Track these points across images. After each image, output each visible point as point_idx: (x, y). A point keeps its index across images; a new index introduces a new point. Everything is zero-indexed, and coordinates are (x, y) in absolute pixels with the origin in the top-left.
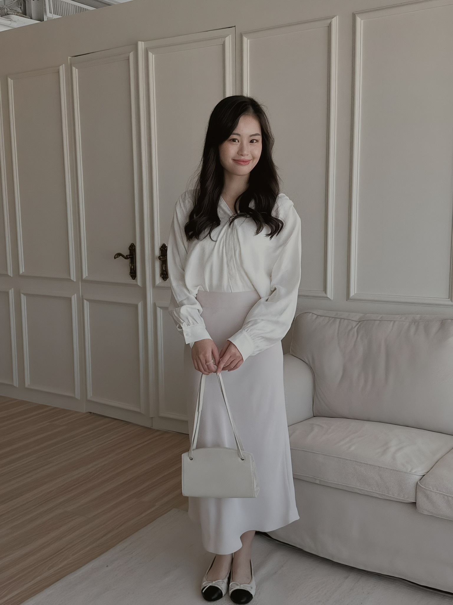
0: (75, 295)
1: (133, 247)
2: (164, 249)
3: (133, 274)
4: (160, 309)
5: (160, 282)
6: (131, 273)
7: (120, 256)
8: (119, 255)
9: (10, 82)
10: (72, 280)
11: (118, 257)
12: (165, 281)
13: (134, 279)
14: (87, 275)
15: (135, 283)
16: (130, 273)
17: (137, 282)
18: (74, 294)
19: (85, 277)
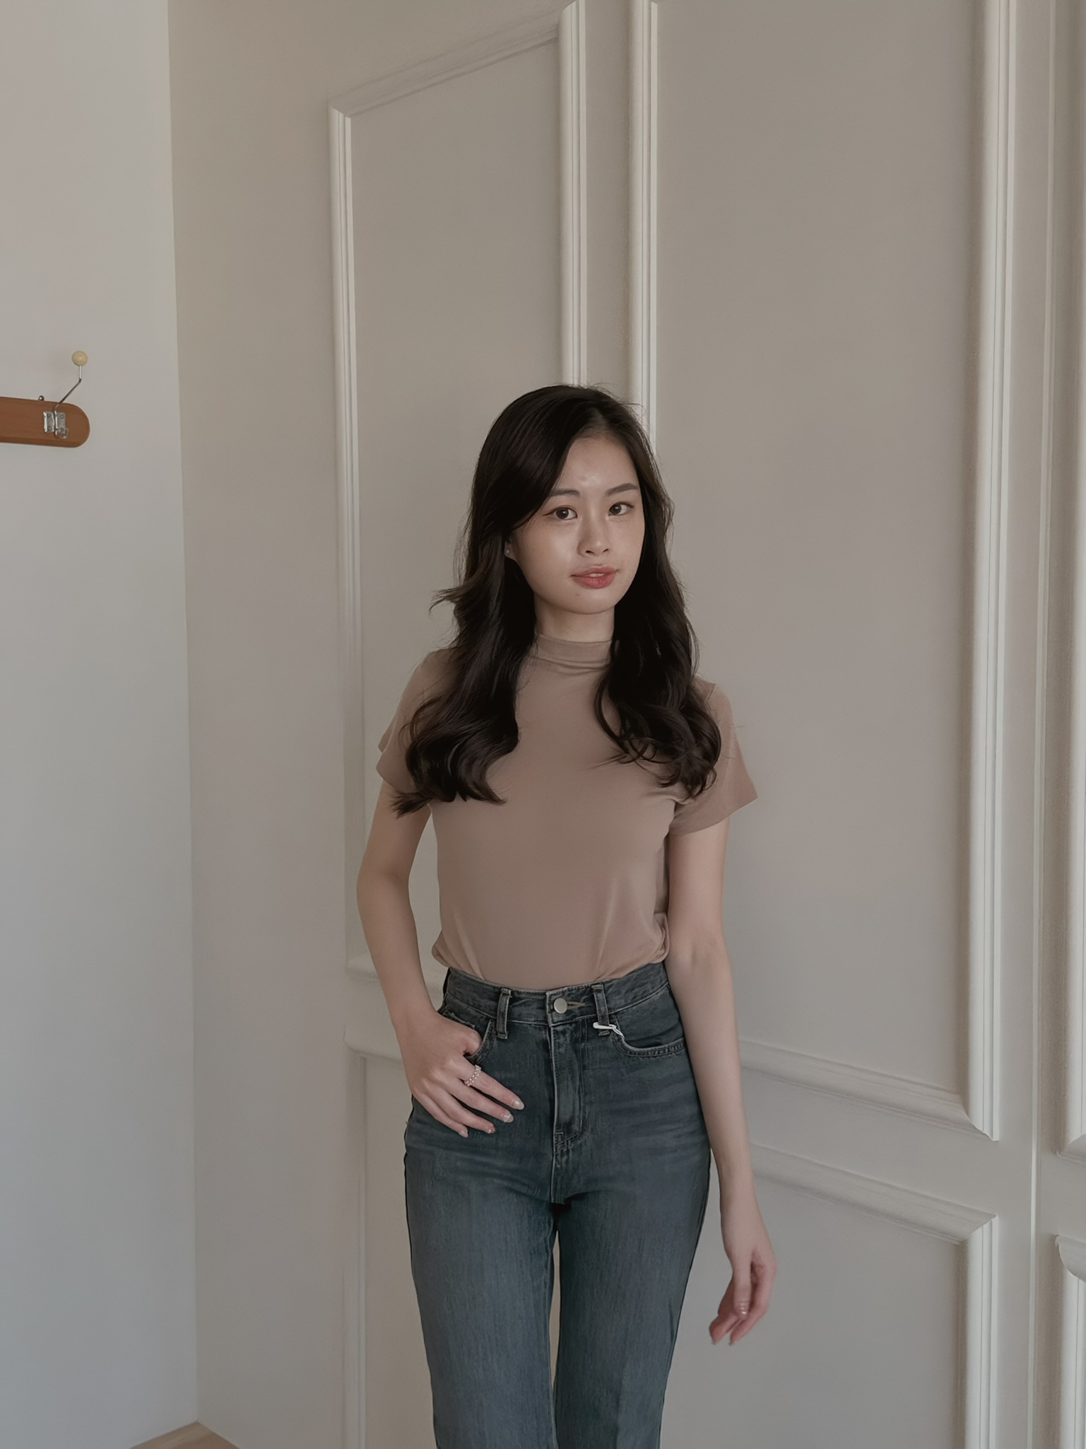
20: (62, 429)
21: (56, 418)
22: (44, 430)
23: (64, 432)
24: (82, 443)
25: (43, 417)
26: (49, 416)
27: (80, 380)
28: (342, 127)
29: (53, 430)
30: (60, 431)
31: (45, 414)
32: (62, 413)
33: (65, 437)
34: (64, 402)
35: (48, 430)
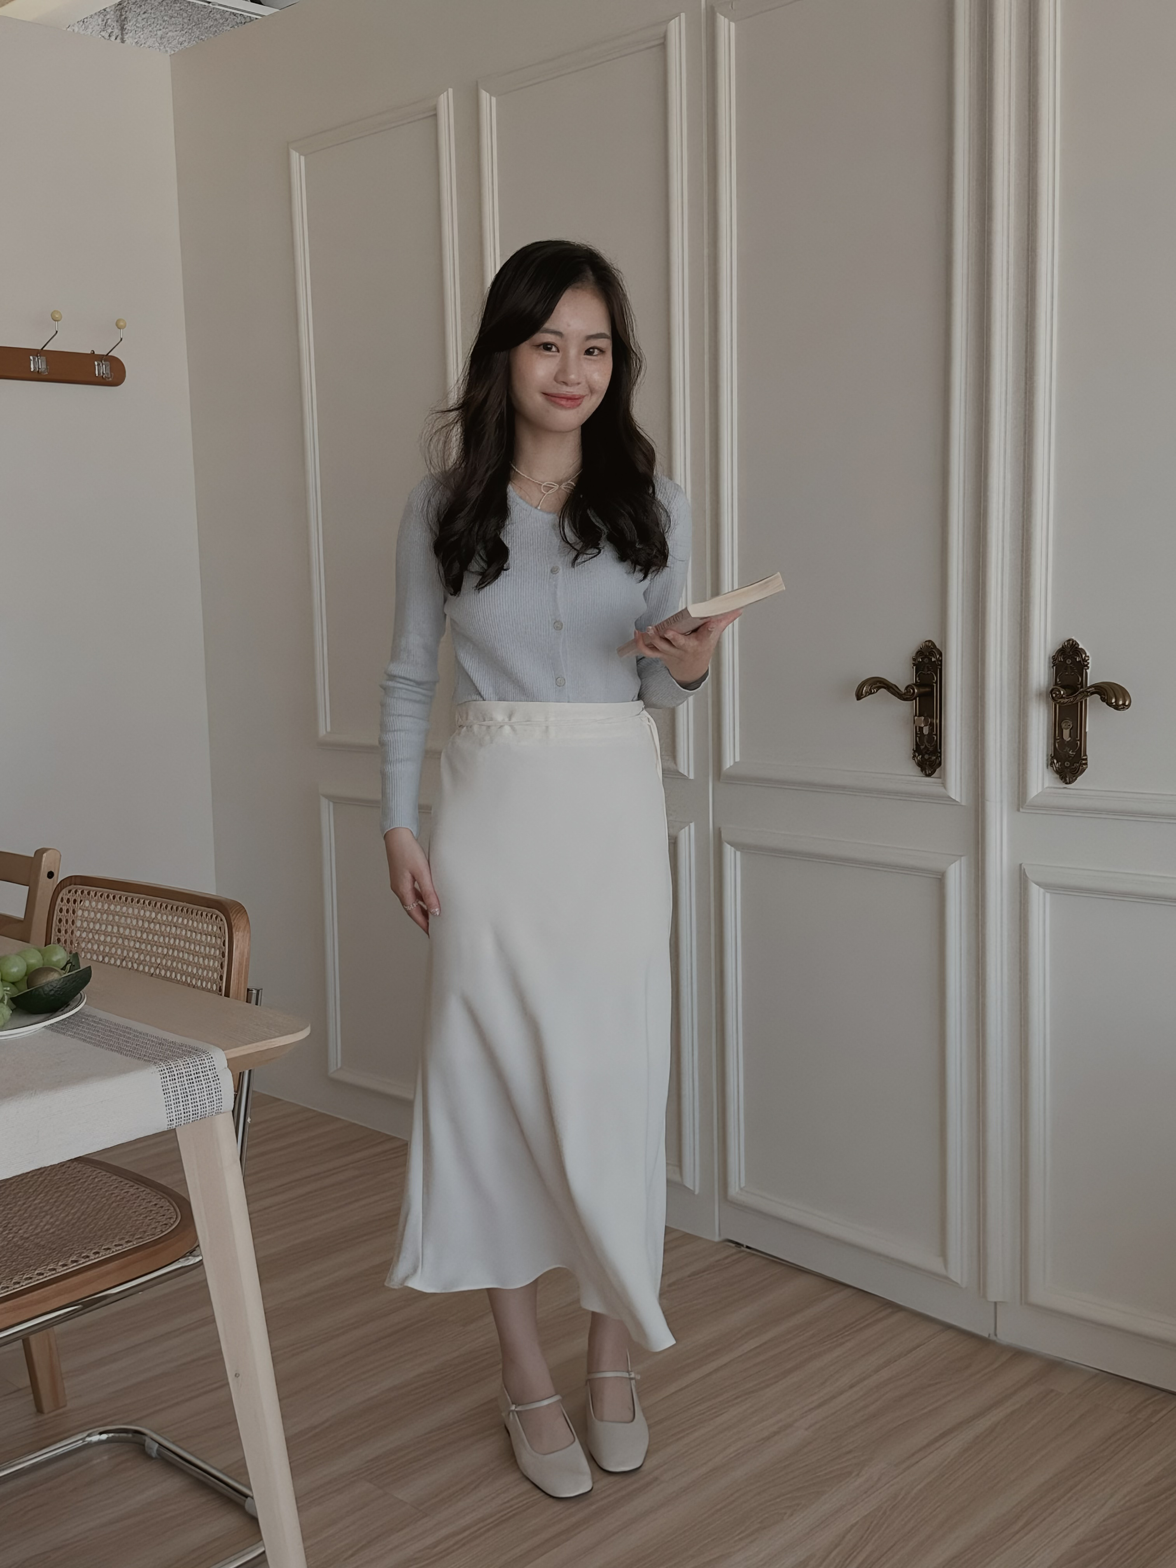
0: (692, 825)
1: (932, 654)
2: (1069, 662)
3: (926, 757)
4: (1042, 890)
5: (1046, 785)
6: (918, 750)
7: (879, 688)
8: (878, 684)
9: (488, 103)
10: (683, 775)
11: (871, 693)
12: (1070, 783)
13: (929, 775)
14: (738, 759)
15: (940, 790)
16: (915, 751)
17: (944, 785)
18: (688, 824)
19: (732, 764)
20: (107, 374)
21: (104, 366)
22: (96, 374)
23: (109, 376)
24: (122, 383)
25: (95, 365)
26: (98, 365)
27: (121, 340)
28: (298, 162)
29: (102, 374)
30: (106, 376)
31: (96, 363)
32: (108, 363)
33: (110, 379)
34: (109, 354)
35: (98, 374)
